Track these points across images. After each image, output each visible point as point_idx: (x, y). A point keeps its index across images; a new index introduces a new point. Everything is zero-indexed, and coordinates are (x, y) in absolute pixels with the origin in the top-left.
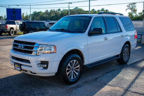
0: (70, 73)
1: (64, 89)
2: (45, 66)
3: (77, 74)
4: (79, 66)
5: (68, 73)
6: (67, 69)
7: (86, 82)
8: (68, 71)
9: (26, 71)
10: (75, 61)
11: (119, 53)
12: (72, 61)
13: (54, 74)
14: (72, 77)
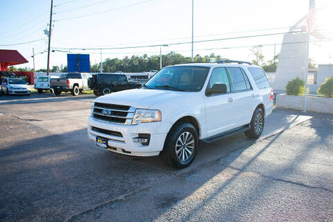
0: (180, 152)
1: (173, 176)
2: (146, 140)
3: (190, 153)
4: (193, 141)
5: (177, 152)
6: (177, 145)
7: (203, 166)
8: (178, 148)
9: (115, 149)
10: (188, 133)
11: (248, 121)
12: (183, 134)
13: (157, 154)
14: (184, 158)
